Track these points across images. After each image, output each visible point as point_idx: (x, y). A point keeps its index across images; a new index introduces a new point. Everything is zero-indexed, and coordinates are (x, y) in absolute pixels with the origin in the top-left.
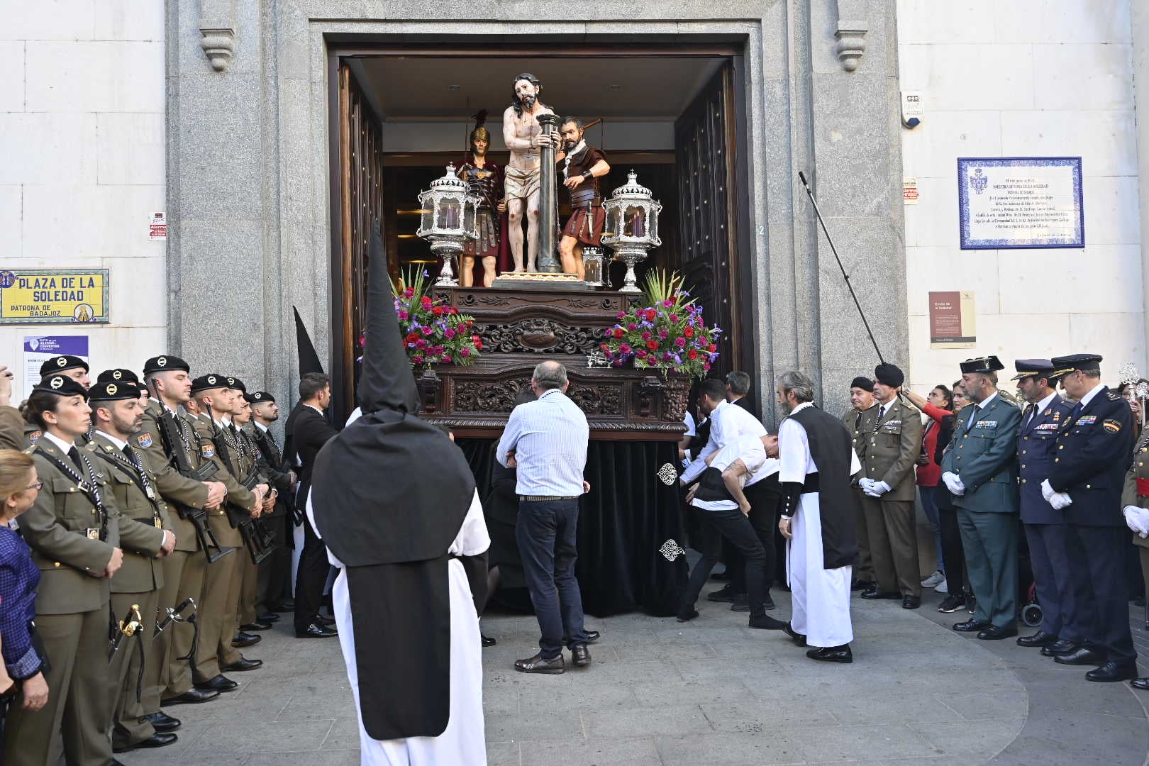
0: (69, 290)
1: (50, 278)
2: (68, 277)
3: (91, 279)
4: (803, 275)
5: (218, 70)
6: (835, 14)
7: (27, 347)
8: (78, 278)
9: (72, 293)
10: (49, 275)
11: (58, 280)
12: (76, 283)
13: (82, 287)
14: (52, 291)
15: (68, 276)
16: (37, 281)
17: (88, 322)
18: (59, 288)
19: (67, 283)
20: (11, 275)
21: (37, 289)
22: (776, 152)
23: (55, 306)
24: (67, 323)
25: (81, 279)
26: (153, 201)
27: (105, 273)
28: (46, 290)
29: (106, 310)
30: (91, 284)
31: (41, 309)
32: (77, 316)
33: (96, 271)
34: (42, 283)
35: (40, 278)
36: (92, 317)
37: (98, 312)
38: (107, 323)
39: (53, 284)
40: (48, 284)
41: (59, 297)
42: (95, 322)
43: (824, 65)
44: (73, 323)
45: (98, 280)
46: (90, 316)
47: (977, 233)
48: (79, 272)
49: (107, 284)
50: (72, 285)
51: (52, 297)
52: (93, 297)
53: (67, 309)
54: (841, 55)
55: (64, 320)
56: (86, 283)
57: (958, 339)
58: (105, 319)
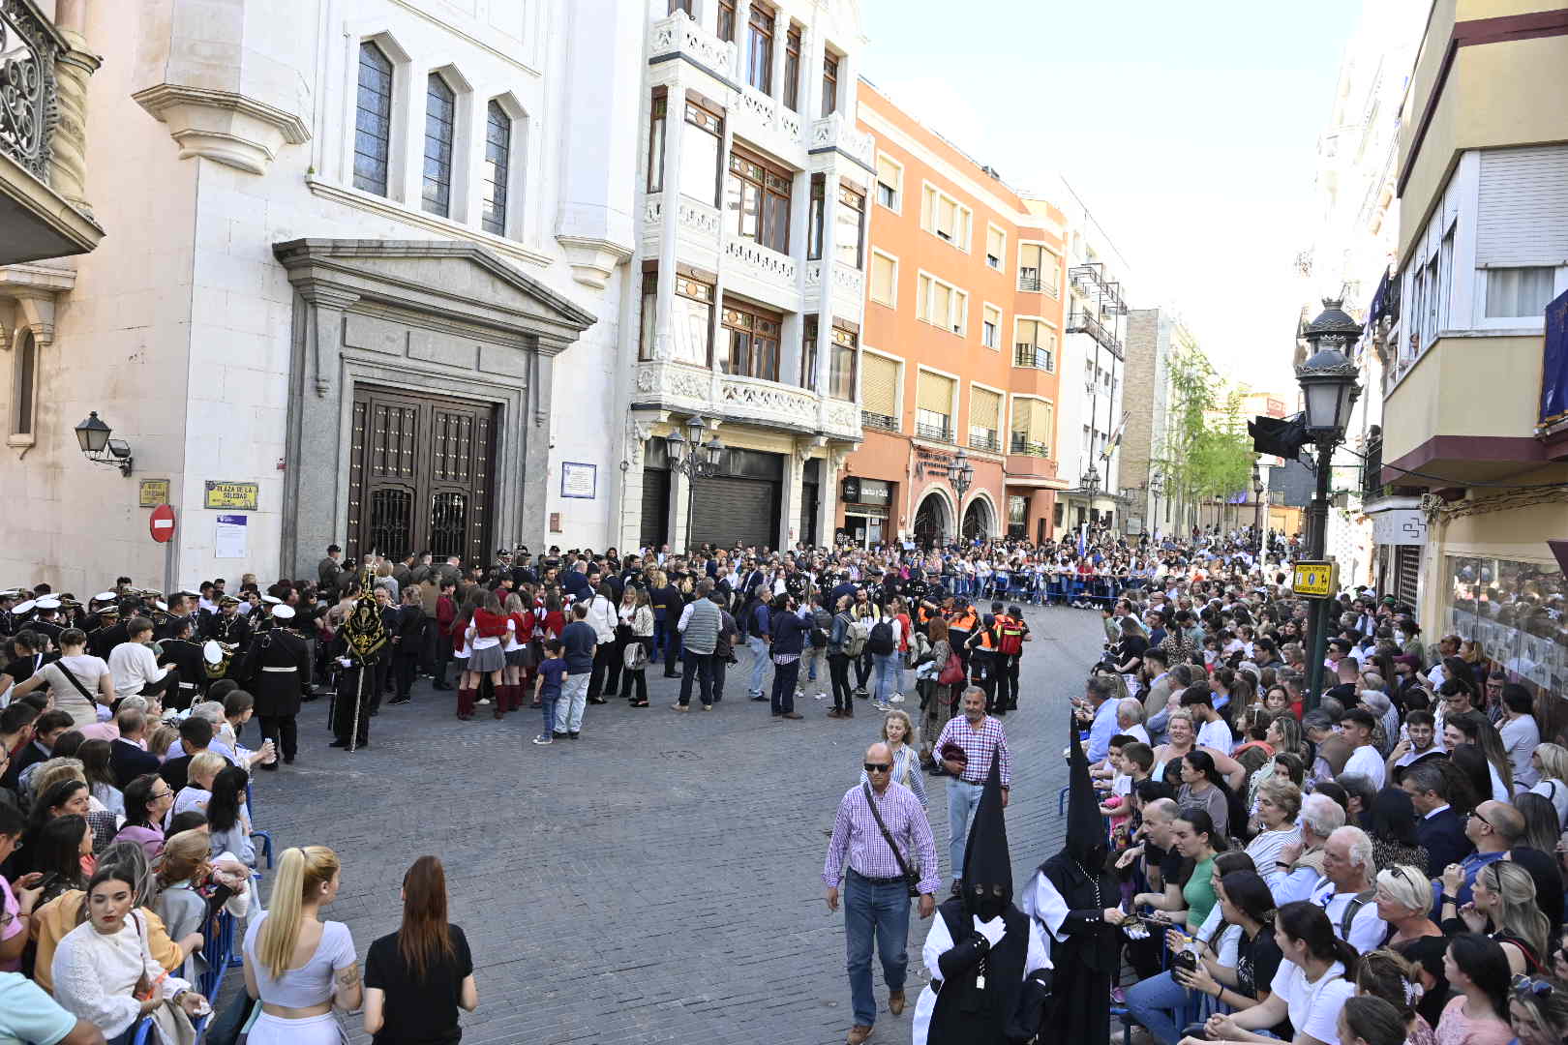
0: (240, 493)
1: (232, 487)
3: (251, 489)
4: (517, 505)
5: (320, 396)
6: (537, 405)
7: (219, 521)
8: (245, 487)
9: (241, 495)
10: (231, 485)
11: (236, 488)
12: (243, 490)
13: (246, 491)
14: (232, 493)
15: (240, 486)
16: (226, 488)
17: (247, 509)
18: (236, 492)
19: (240, 489)
21: (226, 492)
22: (511, 454)
23: (233, 501)
26: (277, 452)
27: (257, 486)
28: (230, 492)
29: (256, 503)
30: (250, 491)
31: (227, 501)
32: (242, 506)
33: (253, 484)
34: (228, 489)
35: (228, 486)
37: (252, 504)
38: (256, 510)
39: (233, 490)
40: (231, 489)
41: (236, 496)
42: (252, 510)
43: (531, 423)
44: (239, 509)
45: (254, 489)
46: (248, 506)
47: (567, 491)
48: (246, 484)
49: (257, 491)
51: (232, 496)
52: (251, 496)
53: (238, 502)
54: (537, 421)
55: (236, 508)
56: (248, 490)
57: (558, 531)
58: (256, 508)
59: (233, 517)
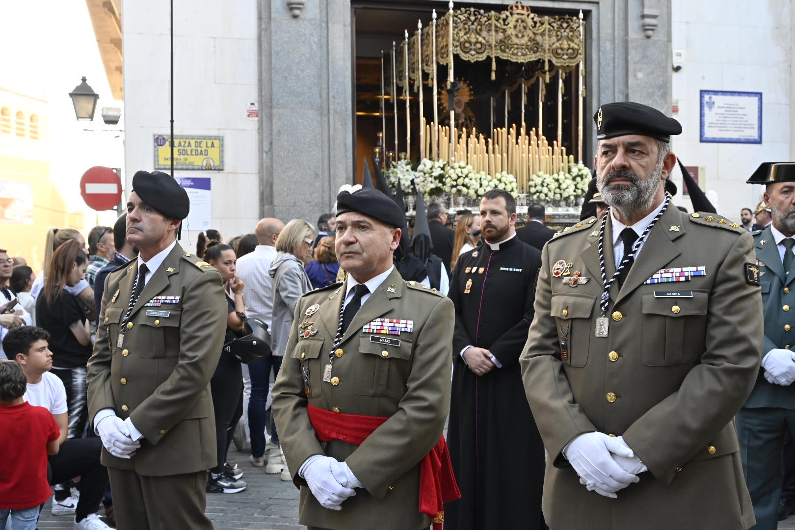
0: (199, 149)
1: (187, 141)
2: (199, 141)
3: (213, 143)
5: (295, 17)
8: (204, 141)
9: (201, 151)
10: (187, 139)
11: (193, 142)
12: (203, 144)
13: (207, 147)
14: (189, 149)
15: (199, 139)
16: (180, 143)
17: (211, 169)
18: (193, 147)
19: (199, 144)
20: (164, 138)
21: (180, 148)
23: (191, 159)
24: (198, 169)
25: (207, 143)
27: (221, 139)
28: (185, 149)
29: (222, 162)
30: (213, 145)
31: (182, 160)
32: (204, 165)
33: (216, 138)
34: (183, 144)
35: (182, 141)
36: (214, 166)
37: (217, 163)
38: (222, 170)
39: (189, 145)
40: (186, 145)
41: (194, 153)
42: (215, 170)
44: (202, 169)
45: (216, 143)
46: (212, 165)
48: (205, 138)
49: (222, 146)
50: (201, 145)
51: (189, 153)
52: (214, 153)
53: (198, 161)
55: (196, 168)
56: (209, 144)
58: (221, 167)
59: (193, 180)
